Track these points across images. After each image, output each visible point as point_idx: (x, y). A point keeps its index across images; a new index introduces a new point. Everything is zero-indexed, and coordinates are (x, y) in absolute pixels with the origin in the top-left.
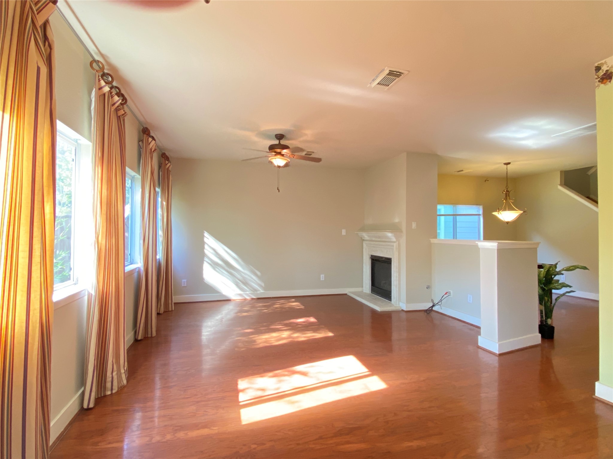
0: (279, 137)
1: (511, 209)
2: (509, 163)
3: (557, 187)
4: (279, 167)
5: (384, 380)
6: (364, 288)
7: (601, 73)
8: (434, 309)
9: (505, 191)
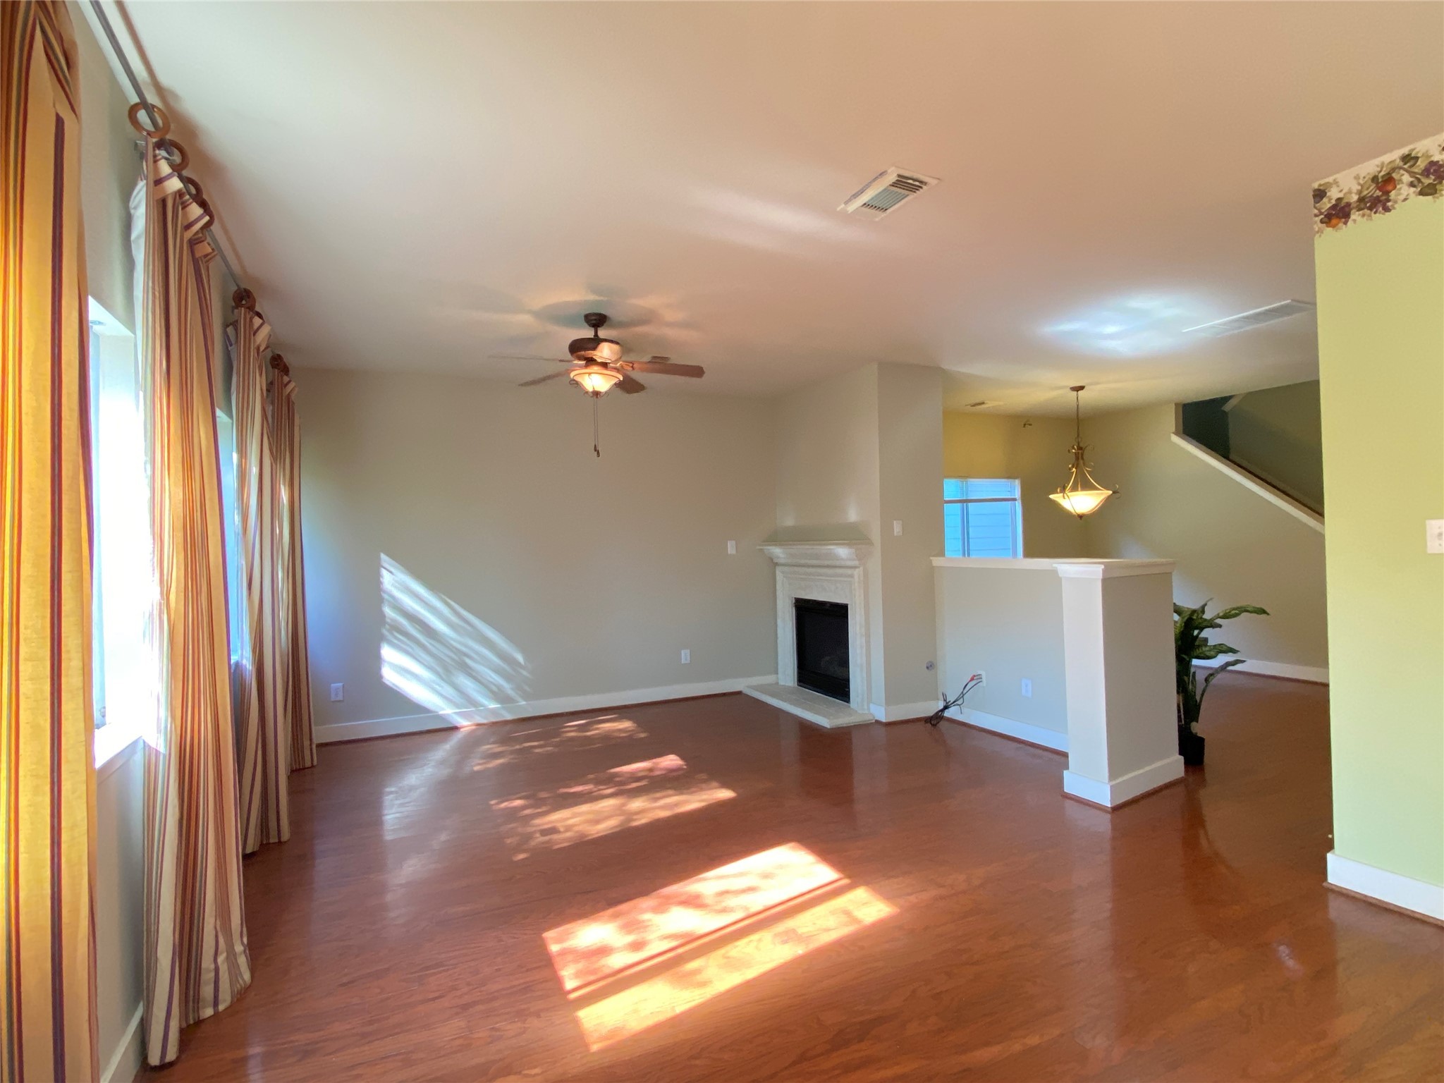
0: (594, 322)
1: (1087, 486)
2: (1082, 388)
3: (1170, 437)
4: (596, 394)
5: (888, 897)
6: (780, 675)
7: (1326, 204)
8: (947, 714)
9: (1075, 447)
